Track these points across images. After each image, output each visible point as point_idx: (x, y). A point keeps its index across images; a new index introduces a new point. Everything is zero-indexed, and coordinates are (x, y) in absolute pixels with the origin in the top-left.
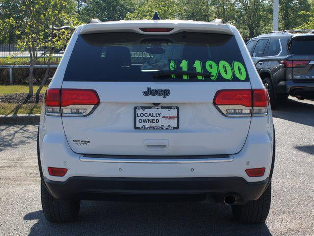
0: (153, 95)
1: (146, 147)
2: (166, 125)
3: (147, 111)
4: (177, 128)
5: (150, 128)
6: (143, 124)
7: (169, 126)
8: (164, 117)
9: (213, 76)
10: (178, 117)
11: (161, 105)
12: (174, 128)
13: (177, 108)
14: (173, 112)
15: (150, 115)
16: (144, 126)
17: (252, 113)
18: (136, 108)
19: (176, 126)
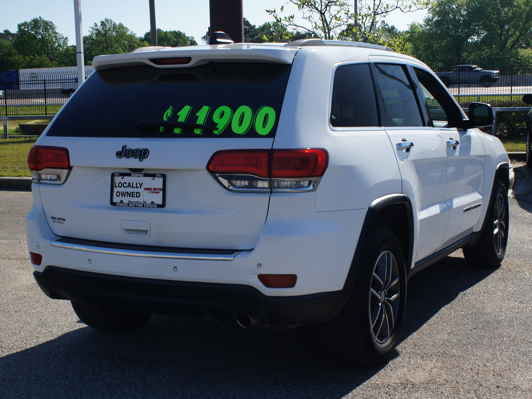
0: (128, 157)
1: (124, 230)
2: (149, 202)
3: (127, 179)
4: (163, 206)
5: (128, 204)
6: (121, 198)
7: (153, 203)
8: (146, 189)
9: (217, 129)
10: (164, 190)
11: (144, 172)
12: (159, 206)
13: (164, 177)
14: (158, 183)
15: (129, 185)
16: (122, 202)
17: (271, 187)
18: (113, 176)
19: (161, 203)
